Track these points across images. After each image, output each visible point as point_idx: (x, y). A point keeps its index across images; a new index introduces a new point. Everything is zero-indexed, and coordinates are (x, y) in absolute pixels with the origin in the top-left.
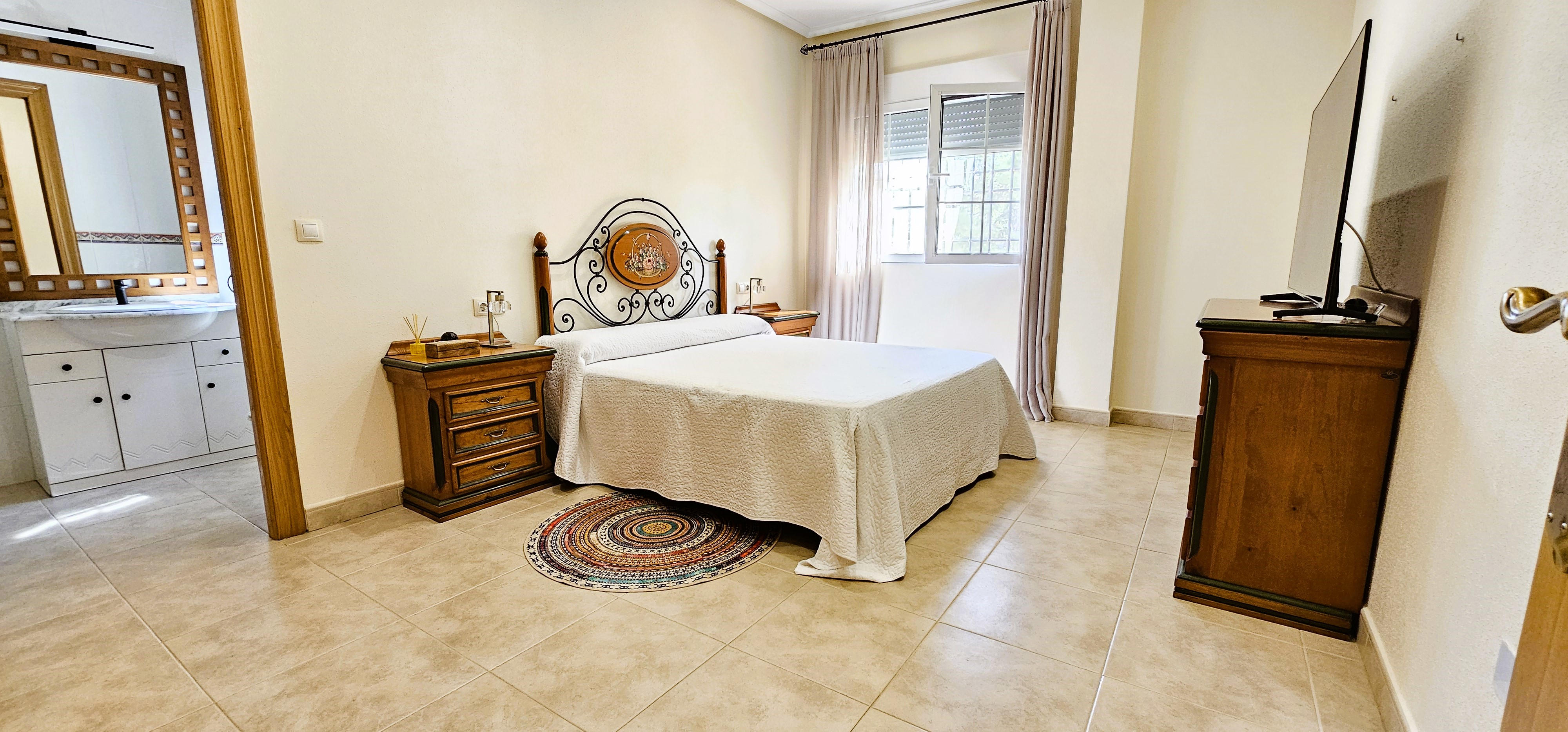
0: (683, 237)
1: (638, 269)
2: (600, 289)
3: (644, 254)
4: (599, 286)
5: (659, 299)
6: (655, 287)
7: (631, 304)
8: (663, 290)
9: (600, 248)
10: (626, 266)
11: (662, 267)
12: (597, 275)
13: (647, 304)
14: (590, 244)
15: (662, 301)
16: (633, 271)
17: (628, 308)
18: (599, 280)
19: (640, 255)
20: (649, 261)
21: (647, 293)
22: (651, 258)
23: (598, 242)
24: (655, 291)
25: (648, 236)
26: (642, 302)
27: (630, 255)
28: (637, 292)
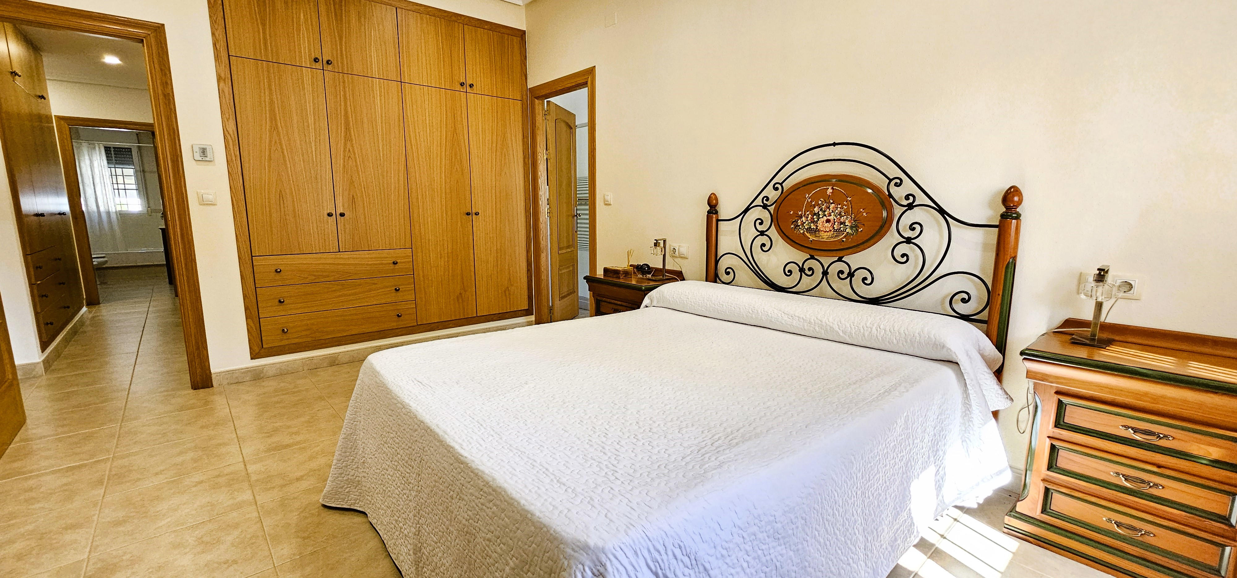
0: (908, 187)
1: (809, 230)
2: (765, 249)
3: (820, 213)
4: (763, 245)
5: (847, 271)
6: (840, 254)
7: (802, 270)
8: (855, 260)
9: (770, 206)
10: (792, 226)
11: (848, 230)
12: (762, 233)
13: (825, 273)
14: (759, 202)
15: (851, 275)
16: (802, 232)
17: (796, 274)
18: (764, 239)
19: (815, 214)
20: (828, 221)
21: (826, 261)
22: (832, 218)
23: (768, 199)
24: (840, 260)
25: (830, 191)
26: (819, 271)
27: (800, 213)
28: (812, 257)
